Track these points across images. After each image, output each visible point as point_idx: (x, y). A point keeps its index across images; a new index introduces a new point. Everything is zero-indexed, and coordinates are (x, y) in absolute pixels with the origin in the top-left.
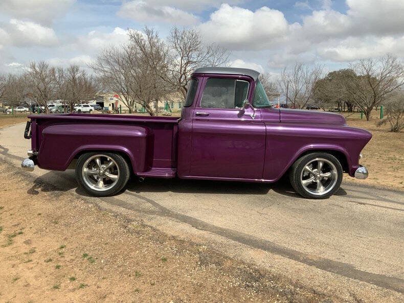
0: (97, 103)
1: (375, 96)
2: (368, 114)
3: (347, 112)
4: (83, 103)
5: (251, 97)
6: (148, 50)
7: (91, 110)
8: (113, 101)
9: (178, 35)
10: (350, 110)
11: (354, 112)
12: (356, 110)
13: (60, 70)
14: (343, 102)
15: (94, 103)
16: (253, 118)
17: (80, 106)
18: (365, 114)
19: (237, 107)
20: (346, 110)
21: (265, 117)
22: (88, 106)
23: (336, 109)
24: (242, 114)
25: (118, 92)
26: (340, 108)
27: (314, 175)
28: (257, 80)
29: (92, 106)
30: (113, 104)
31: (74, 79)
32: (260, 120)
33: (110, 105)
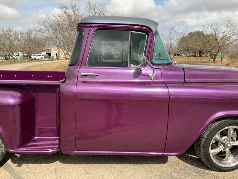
0: (47, 53)
1: (219, 47)
2: (214, 59)
3: (198, 57)
4: (37, 53)
5: (149, 52)
6: (73, 18)
7: (42, 58)
8: (57, 52)
9: (91, 6)
10: (201, 56)
11: (203, 57)
12: (204, 56)
13: (21, 34)
14: (197, 51)
15: (45, 53)
16: (153, 78)
17: (35, 55)
18: (213, 59)
19: (132, 65)
20: (198, 56)
21: (167, 76)
22: (40, 55)
23: (192, 55)
24: (138, 73)
25: (59, 46)
26: (195, 54)
27: (224, 144)
28: (157, 32)
29: (42, 55)
30: (56, 54)
31: (30, 39)
32: (161, 81)
33: (55, 55)
